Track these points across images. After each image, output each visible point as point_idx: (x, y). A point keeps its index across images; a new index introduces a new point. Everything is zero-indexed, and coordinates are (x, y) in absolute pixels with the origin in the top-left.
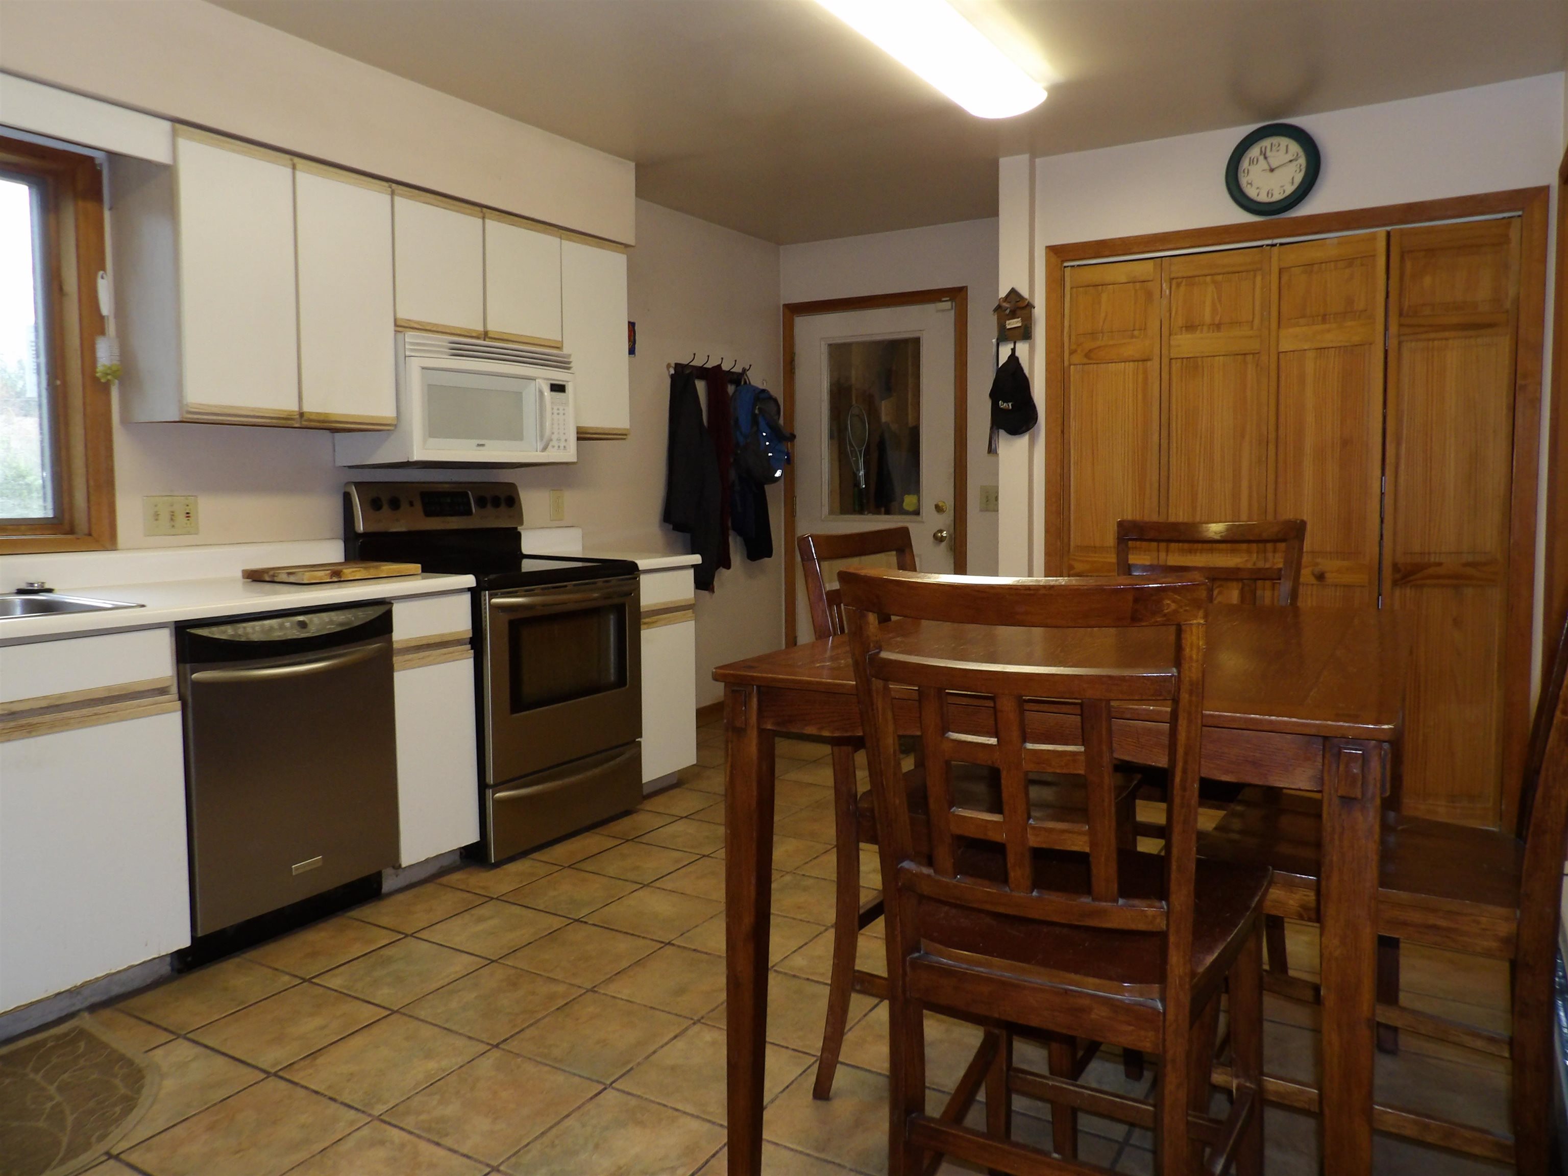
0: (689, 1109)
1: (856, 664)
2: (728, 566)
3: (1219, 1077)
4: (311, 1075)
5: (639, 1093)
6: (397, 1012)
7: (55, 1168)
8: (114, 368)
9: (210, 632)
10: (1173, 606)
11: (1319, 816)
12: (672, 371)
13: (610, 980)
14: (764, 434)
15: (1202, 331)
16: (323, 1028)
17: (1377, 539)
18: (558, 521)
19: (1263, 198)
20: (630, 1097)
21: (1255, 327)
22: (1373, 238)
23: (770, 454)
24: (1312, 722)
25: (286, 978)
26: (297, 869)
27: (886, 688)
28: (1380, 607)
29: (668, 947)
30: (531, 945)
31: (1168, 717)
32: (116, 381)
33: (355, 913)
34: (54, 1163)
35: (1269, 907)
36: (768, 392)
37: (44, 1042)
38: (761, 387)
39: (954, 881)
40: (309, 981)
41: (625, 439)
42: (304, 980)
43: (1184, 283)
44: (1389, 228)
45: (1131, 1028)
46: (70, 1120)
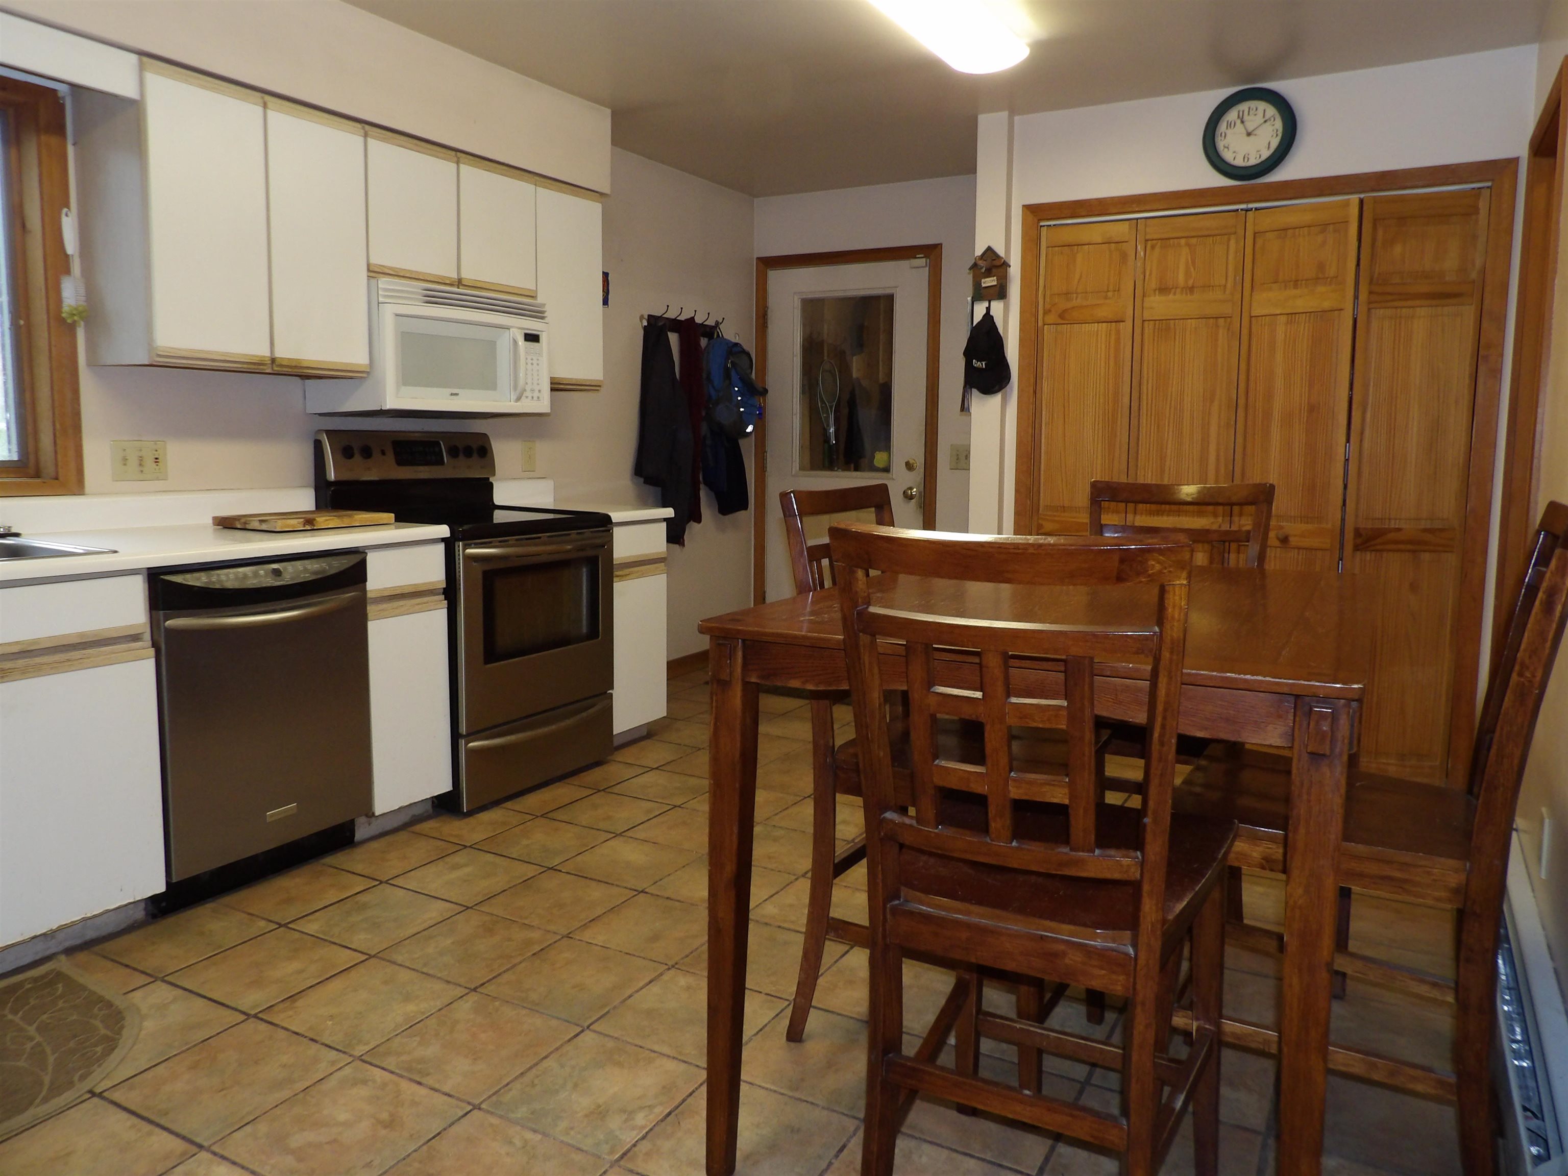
0: (665, 1050)
1: (845, 619)
2: (698, 520)
3: (1179, 1020)
4: (291, 1017)
5: (616, 1035)
6: (374, 956)
7: (38, 1106)
8: (80, 309)
9: (184, 579)
10: (1158, 567)
11: (1289, 773)
12: (645, 323)
13: (585, 926)
14: (736, 389)
15: (1175, 294)
16: (300, 972)
17: (1340, 502)
18: (530, 472)
19: (1239, 162)
20: (607, 1039)
21: (1228, 292)
22: (1347, 204)
23: (742, 410)
24: (1285, 681)
25: (262, 923)
26: (272, 815)
27: (873, 643)
28: (1340, 572)
29: (641, 894)
30: (505, 892)
31: (1148, 675)
32: (82, 323)
33: (329, 860)
34: (38, 1101)
35: (1232, 860)
36: (741, 345)
37: (20, 985)
38: (734, 340)
39: (936, 831)
40: (285, 925)
41: (598, 390)
42: (280, 925)
43: (1159, 244)
44: (1362, 196)
45: (1103, 972)
46: (51, 1059)
